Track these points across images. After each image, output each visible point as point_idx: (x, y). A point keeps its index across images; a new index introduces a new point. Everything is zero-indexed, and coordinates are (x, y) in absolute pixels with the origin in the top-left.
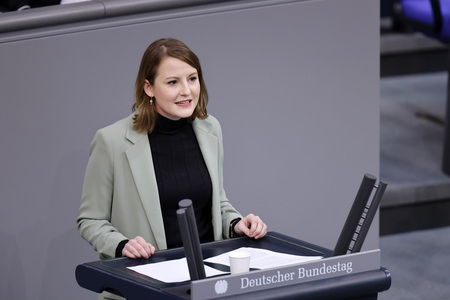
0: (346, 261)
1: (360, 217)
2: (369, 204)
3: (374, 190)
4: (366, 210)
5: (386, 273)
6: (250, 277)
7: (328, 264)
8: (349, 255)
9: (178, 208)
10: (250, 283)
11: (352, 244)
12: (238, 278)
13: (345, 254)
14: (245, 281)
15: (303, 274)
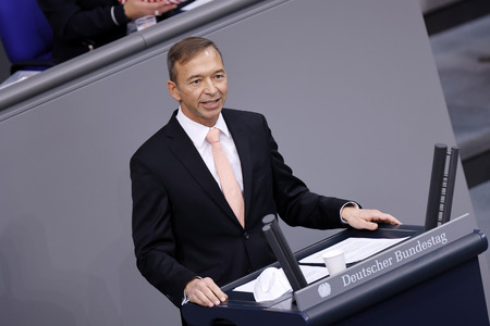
0: (439, 233)
1: (441, 187)
2: (446, 172)
3: (448, 158)
4: (445, 179)
5: (480, 235)
6: (350, 273)
7: (422, 241)
8: (440, 226)
9: (264, 225)
10: (351, 279)
11: (441, 215)
12: (339, 277)
13: (436, 226)
14: (346, 278)
15: (401, 257)
